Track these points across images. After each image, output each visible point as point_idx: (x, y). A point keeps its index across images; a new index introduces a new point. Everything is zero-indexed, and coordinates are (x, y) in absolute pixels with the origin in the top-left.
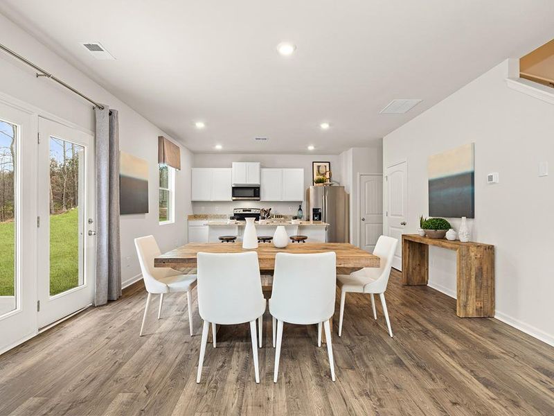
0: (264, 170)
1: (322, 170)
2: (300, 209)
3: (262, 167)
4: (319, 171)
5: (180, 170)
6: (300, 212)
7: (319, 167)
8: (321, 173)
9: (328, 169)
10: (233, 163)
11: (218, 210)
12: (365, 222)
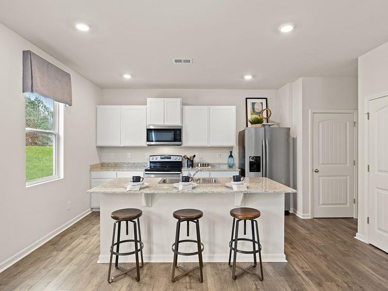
0: (186, 107)
1: (258, 108)
2: (231, 156)
3: (184, 104)
4: (253, 109)
5: (70, 105)
6: (231, 160)
7: (253, 104)
8: (257, 111)
9: (265, 107)
10: (148, 99)
11: (130, 157)
12: (319, 174)
